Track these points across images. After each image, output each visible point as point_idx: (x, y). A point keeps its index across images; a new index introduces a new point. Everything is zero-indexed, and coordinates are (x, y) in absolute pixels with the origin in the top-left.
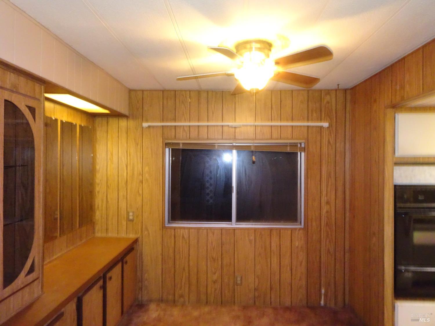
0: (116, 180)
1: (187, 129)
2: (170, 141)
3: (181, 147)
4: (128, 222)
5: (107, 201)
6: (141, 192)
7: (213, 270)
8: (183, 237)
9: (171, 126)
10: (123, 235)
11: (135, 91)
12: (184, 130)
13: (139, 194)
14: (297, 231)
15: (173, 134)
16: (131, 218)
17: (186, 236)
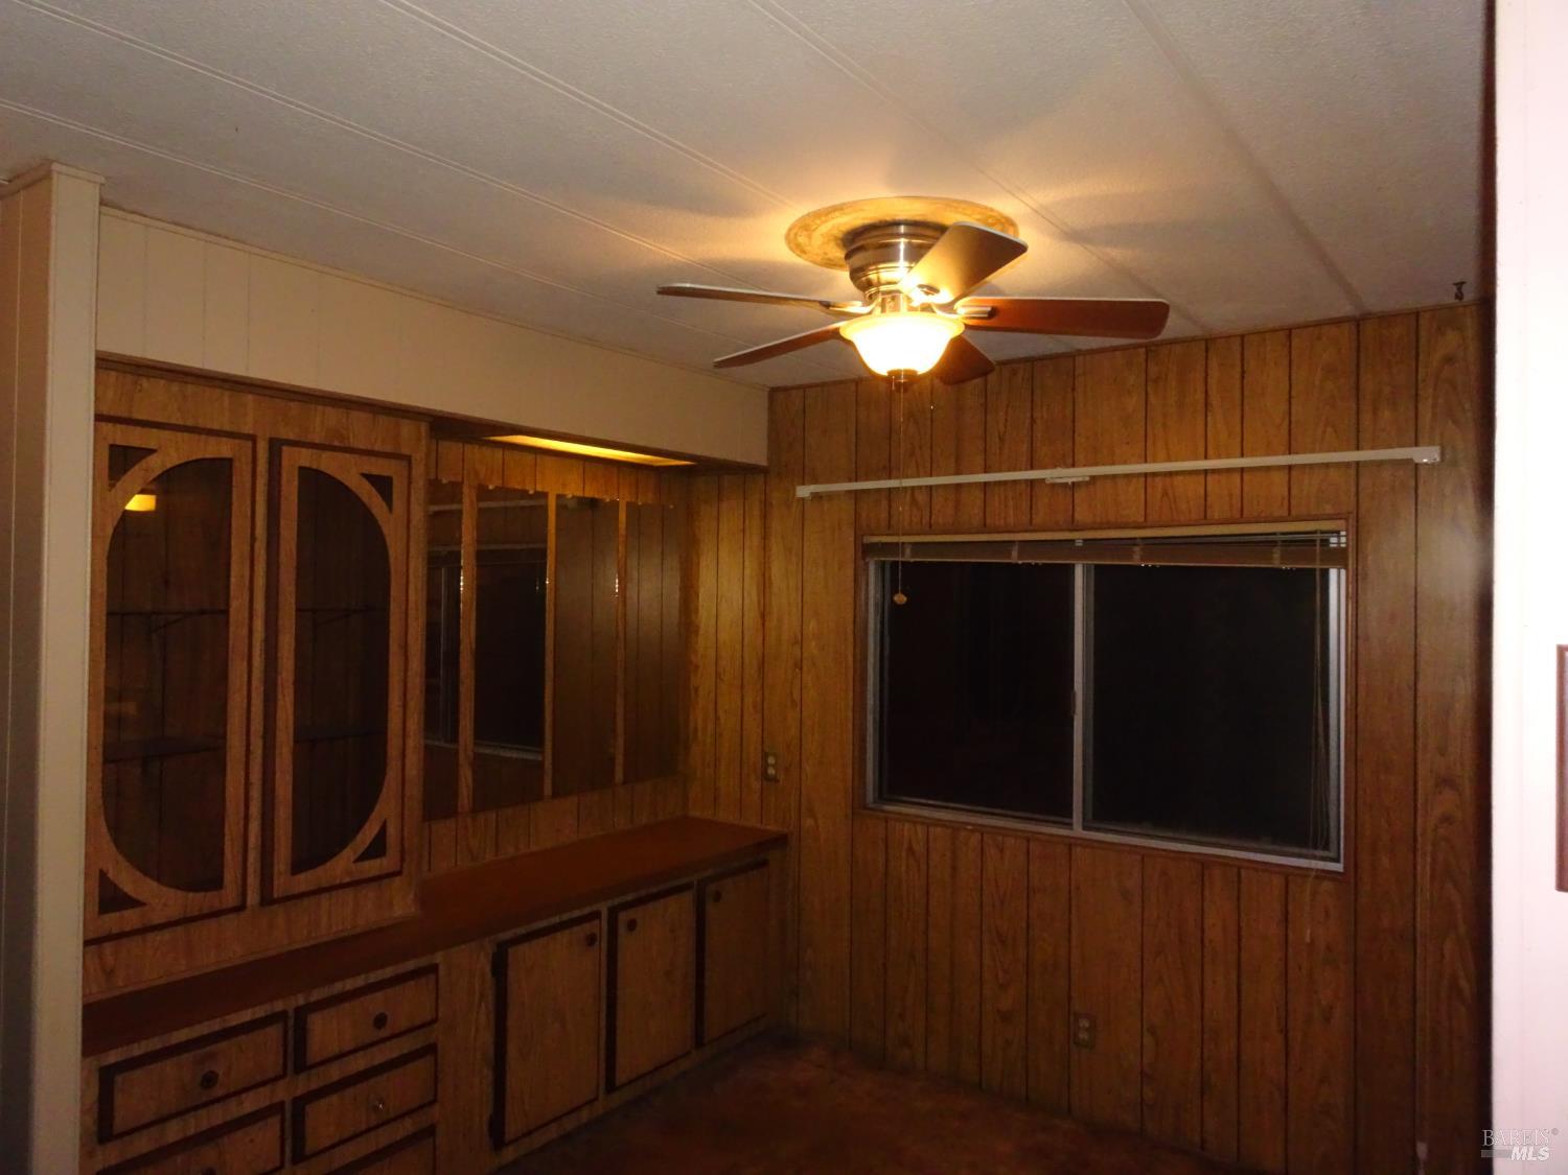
0: (738, 655)
1: (921, 498)
2: (875, 539)
3: (908, 557)
4: (765, 783)
5: (717, 718)
6: (796, 695)
7: (1000, 974)
8: (910, 850)
9: (878, 491)
10: (752, 821)
11: (786, 389)
12: (914, 501)
13: (793, 701)
14: (1310, 879)
15: (884, 515)
16: (771, 771)
17: (919, 848)
